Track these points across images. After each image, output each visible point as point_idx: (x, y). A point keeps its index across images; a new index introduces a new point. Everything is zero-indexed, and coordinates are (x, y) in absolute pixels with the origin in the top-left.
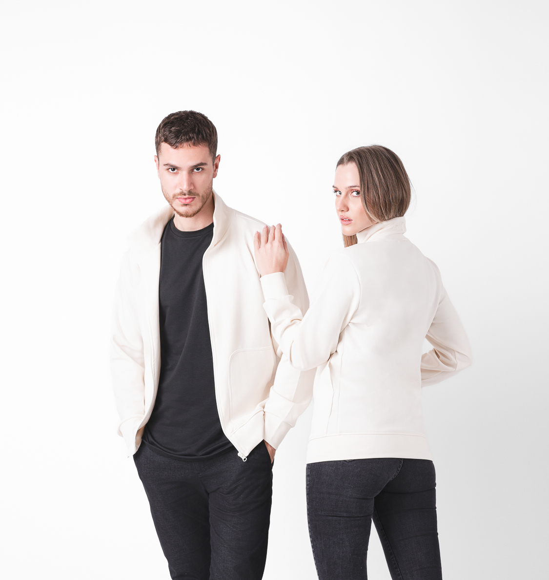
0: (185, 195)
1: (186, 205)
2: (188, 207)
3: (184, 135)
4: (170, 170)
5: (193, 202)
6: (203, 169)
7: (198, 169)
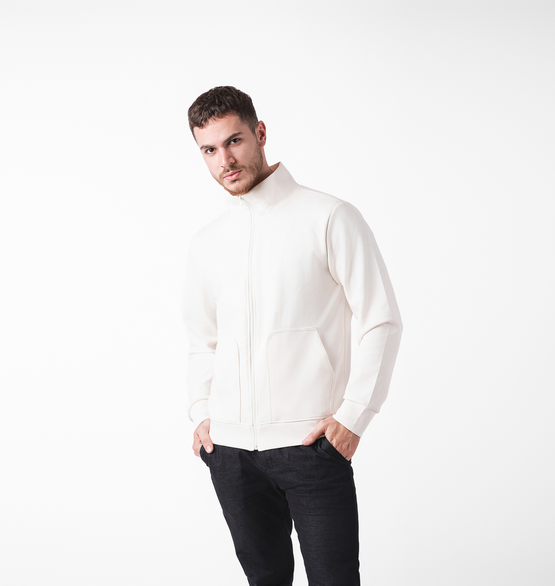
0: (228, 171)
1: (234, 181)
2: (237, 182)
3: (205, 111)
4: (209, 152)
5: (240, 176)
6: (240, 139)
7: (235, 141)
